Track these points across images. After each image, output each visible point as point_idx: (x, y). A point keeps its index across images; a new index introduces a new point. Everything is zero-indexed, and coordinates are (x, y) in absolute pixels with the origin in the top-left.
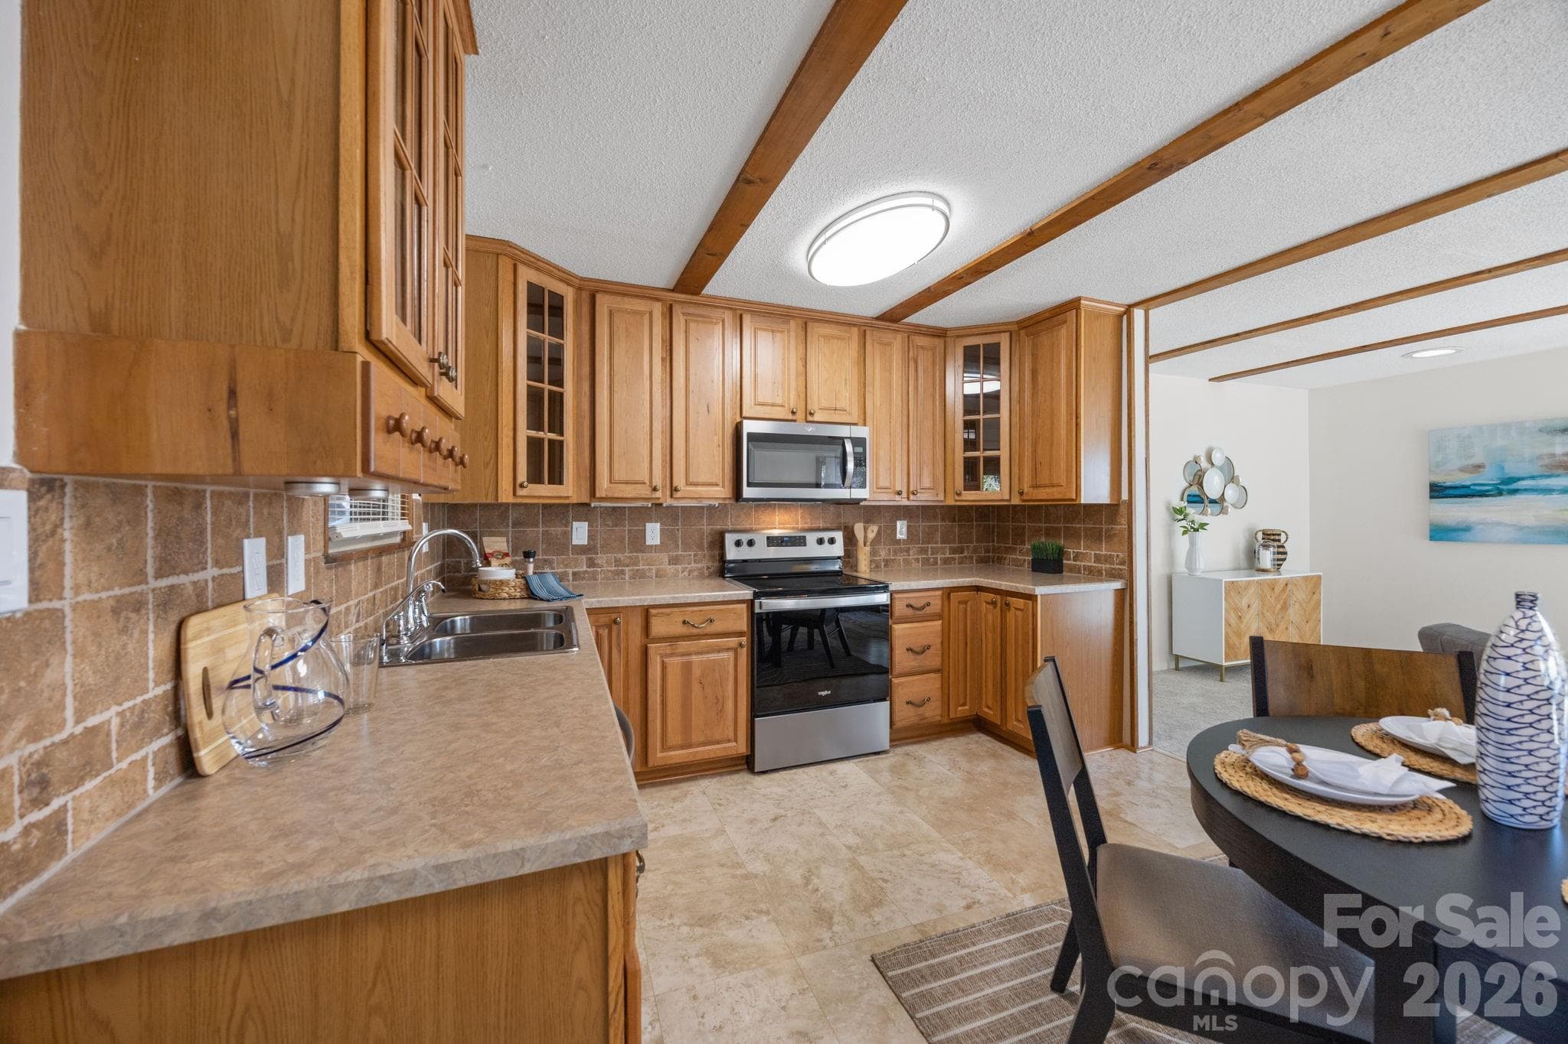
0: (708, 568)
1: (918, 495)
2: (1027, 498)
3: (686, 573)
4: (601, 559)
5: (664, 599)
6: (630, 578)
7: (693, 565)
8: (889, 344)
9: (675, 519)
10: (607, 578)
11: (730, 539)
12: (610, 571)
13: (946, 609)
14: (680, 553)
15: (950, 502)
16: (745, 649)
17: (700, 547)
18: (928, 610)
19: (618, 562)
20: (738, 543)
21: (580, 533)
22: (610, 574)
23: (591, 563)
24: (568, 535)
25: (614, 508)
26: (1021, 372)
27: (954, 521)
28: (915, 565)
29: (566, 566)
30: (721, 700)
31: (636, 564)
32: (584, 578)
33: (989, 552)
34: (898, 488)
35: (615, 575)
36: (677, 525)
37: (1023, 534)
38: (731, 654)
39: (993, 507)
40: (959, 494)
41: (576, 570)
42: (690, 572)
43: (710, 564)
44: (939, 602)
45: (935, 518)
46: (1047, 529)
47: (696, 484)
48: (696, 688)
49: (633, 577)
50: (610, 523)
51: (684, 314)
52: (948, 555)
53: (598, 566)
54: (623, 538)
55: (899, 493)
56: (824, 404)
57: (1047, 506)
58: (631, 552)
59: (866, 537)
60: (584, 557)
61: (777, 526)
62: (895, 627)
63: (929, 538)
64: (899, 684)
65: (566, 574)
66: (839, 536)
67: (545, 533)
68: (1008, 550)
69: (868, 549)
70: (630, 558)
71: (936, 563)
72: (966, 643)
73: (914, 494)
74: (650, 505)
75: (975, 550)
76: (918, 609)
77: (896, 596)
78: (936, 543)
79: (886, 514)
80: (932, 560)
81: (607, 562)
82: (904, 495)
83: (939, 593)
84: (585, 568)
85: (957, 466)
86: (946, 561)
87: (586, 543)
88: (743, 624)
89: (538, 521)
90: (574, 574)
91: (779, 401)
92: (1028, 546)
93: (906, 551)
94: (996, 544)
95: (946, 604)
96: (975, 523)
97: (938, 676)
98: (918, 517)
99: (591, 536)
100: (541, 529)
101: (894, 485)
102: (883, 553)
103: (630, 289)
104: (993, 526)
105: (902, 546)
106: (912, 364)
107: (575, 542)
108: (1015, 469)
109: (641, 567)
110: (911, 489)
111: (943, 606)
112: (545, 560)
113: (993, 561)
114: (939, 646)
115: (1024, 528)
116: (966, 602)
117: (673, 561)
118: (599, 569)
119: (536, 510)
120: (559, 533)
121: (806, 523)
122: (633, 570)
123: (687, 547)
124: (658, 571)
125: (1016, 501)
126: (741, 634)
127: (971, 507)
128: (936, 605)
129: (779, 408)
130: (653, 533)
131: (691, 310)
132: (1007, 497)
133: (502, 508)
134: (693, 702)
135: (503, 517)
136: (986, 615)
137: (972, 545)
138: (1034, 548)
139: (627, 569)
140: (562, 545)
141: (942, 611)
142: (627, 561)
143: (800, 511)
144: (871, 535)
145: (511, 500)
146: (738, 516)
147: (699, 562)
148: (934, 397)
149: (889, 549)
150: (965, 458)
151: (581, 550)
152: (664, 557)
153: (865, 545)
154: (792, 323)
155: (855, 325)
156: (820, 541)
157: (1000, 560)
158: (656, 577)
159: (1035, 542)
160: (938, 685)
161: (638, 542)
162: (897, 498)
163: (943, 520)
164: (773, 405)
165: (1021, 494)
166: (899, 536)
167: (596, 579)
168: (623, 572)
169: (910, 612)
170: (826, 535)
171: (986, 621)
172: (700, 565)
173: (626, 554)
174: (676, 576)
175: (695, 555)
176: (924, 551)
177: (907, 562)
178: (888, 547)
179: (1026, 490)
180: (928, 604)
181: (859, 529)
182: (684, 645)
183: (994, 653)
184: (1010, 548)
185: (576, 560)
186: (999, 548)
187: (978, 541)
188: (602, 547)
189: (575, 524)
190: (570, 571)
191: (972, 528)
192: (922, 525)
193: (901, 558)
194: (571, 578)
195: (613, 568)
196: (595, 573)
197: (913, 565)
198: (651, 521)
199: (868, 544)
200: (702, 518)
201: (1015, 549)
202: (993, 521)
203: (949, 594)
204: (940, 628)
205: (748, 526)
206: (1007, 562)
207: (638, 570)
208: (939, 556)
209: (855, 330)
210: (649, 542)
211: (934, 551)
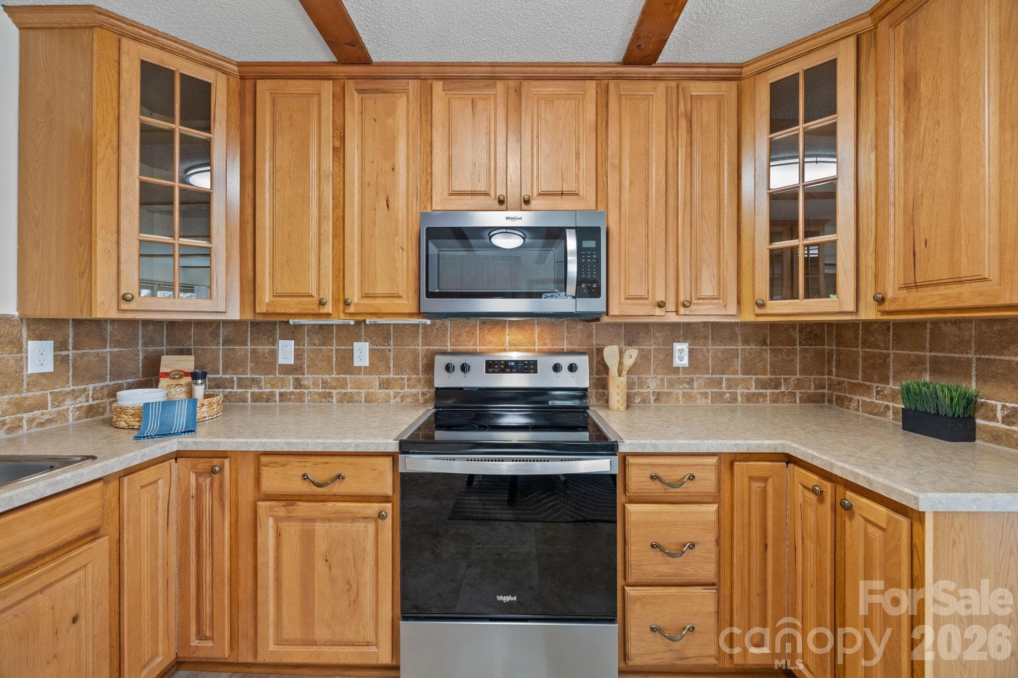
0: (423, 394)
1: (693, 307)
2: (893, 307)
3: (398, 399)
4: (308, 378)
5: (276, 444)
6: (338, 402)
7: (406, 389)
8: (647, 97)
9: (386, 339)
10: (314, 401)
11: (440, 362)
12: (317, 393)
13: (726, 486)
14: (391, 376)
15: (748, 316)
16: (389, 520)
17: (415, 370)
18: (690, 487)
19: (325, 384)
20: (449, 368)
21: (286, 351)
22: (316, 397)
23: (298, 384)
24: (274, 353)
25: (321, 326)
26: (880, 147)
27: (764, 343)
28: (701, 401)
29: (273, 386)
30: (354, 587)
31: (344, 386)
32: (290, 400)
33: (824, 388)
34: (660, 297)
35: (322, 397)
36: (389, 345)
37: (886, 365)
38: (371, 527)
39: (830, 324)
40: (762, 306)
41: (283, 390)
42: (403, 398)
43: (426, 390)
44: (712, 476)
45: (733, 339)
46: (935, 361)
47: (374, 297)
48: (320, 566)
49: (340, 401)
50: (317, 342)
51: (360, 91)
52: (753, 390)
53: (305, 387)
54: (331, 357)
55: (661, 305)
56: (545, 188)
57: (934, 322)
58: (338, 374)
59: (621, 363)
60: (291, 377)
61: (507, 348)
62: (631, 507)
63: (723, 365)
64: (638, 599)
65: (272, 394)
66: (583, 362)
67: (254, 351)
68: (856, 388)
69: (624, 379)
70: (338, 379)
71: (734, 399)
72: (766, 546)
73: (684, 306)
74: (352, 323)
75: (799, 384)
76: (671, 485)
77: (631, 460)
78: (735, 372)
79: (658, 335)
80: (728, 395)
81: (313, 384)
82: (671, 306)
83: (714, 460)
84: (291, 389)
85: (758, 265)
86: (749, 398)
87: (293, 363)
88: (386, 485)
89: (246, 339)
90: (281, 394)
91: (481, 187)
92: (893, 386)
93: (688, 383)
94: (834, 377)
95: (726, 477)
96: (798, 347)
97: (710, 592)
98: (706, 338)
99: (298, 355)
100: (249, 347)
101: (654, 294)
102: (653, 384)
103: (294, 69)
104: (830, 353)
105: (681, 376)
106: (683, 123)
107: (281, 360)
108: (868, 261)
109: (349, 390)
110: (682, 299)
111: (719, 481)
112: (253, 379)
113: (830, 401)
114: (712, 546)
115: (888, 356)
116: (765, 479)
117: (385, 384)
118: (306, 391)
119: (245, 327)
120: (266, 351)
121: (546, 344)
122: (340, 393)
123: (399, 369)
124: (367, 395)
125: (869, 313)
126: (385, 499)
127: (792, 325)
128: (707, 480)
129: (483, 197)
130: (362, 353)
131: (367, 85)
132: (852, 308)
133: (214, 326)
134: (316, 585)
135: (215, 335)
136: (803, 508)
137: (793, 378)
138: (907, 392)
139: (334, 391)
140: (268, 364)
141: (719, 489)
142: (334, 384)
143: (537, 330)
144: (628, 362)
145: (114, 314)
146: (459, 335)
147: (414, 386)
148: (719, 166)
149: (663, 380)
150: (771, 251)
151: (287, 370)
152: (375, 379)
153: (620, 375)
154: (500, 85)
155: (591, 78)
156: (557, 368)
157: (841, 401)
158: (366, 402)
159: (909, 380)
160: (711, 607)
161: (346, 361)
162: (658, 311)
163: (746, 342)
164: (473, 194)
165: (881, 301)
166: (677, 362)
167: (302, 401)
168: (330, 395)
169: (656, 488)
170: (565, 361)
171: (803, 518)
172: (414, 391)
173: (334, 376)
174: (387, 401)
175: (409, 379)
176: (711, 383)
177: (688, 397)
178: (660, 377)
179: (890, 294)
180: (692, 478)
181: (611, 354)
182: (303, 508)
183: (819, 580)
184: (860, 386)
185: (283, 380)
186: (840, 383)
187: (803, 371)
188: (309, 367)
189: (282, 343)
190: (277, 391)
191: (795, 353)
192: (712, 350)
193: (681, 392)
194: (278, 399)
195: (321, 390)
196: (301, 395)
197: (699, 401)
198: (359, 340)
199: (624, 373)
200: (416, 337)
201: (869, 388)
202: (830, 344)
203: (732, 464)
204: (713, 518)
205: (470, 348)
206: (853, 405)
207: (345, 394)
208: (739, 391)
209: (592, 85)
210: (357, 363)
211: (731, 384)
